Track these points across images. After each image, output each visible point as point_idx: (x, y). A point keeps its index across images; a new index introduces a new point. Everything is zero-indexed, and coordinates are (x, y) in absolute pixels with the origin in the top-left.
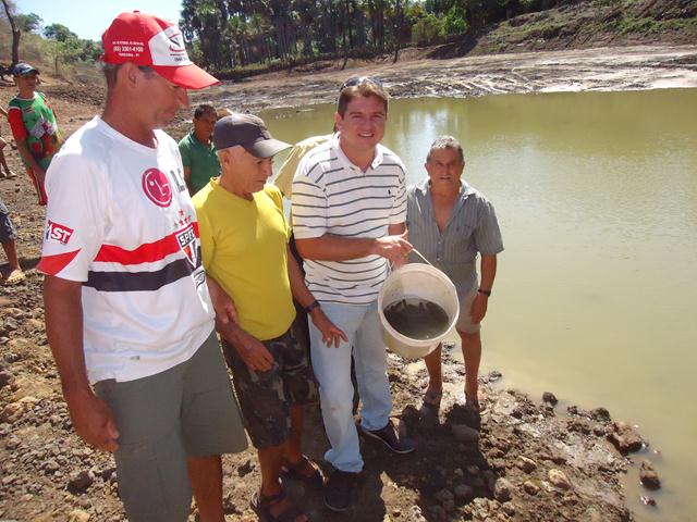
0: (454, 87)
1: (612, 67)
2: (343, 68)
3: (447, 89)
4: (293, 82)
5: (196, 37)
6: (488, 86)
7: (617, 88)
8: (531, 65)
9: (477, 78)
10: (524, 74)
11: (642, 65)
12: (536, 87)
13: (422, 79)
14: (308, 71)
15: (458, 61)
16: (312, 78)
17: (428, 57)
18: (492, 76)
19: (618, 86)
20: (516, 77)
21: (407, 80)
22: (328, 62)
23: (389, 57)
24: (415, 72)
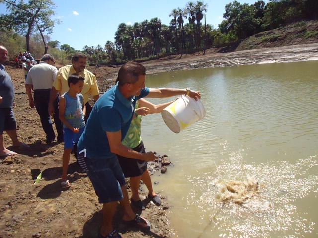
0: (222, 64)
1: (295, 53)
2: (180, 58)
3: (219, 64)
4: (158, 64)
5: (122, 48)
6: (237, 63)
7: (291, 61)
8: (261, 53)
9: (233, 60)
10: (255, 57)
11: (309, 51)
12: (257, 62)
13: (211, 61)
14: (166, 59)
15: (231, 53)
16: (167, 62)
17: (218, 52)
18: (241, 58)
19: (292, 60)
20: (251, 59)
21: (204, 61)
22: (174, 56)
23: (201, 52)
24: (210, 59)
